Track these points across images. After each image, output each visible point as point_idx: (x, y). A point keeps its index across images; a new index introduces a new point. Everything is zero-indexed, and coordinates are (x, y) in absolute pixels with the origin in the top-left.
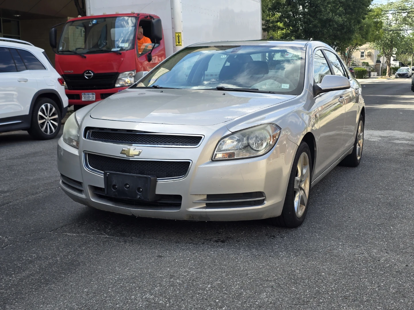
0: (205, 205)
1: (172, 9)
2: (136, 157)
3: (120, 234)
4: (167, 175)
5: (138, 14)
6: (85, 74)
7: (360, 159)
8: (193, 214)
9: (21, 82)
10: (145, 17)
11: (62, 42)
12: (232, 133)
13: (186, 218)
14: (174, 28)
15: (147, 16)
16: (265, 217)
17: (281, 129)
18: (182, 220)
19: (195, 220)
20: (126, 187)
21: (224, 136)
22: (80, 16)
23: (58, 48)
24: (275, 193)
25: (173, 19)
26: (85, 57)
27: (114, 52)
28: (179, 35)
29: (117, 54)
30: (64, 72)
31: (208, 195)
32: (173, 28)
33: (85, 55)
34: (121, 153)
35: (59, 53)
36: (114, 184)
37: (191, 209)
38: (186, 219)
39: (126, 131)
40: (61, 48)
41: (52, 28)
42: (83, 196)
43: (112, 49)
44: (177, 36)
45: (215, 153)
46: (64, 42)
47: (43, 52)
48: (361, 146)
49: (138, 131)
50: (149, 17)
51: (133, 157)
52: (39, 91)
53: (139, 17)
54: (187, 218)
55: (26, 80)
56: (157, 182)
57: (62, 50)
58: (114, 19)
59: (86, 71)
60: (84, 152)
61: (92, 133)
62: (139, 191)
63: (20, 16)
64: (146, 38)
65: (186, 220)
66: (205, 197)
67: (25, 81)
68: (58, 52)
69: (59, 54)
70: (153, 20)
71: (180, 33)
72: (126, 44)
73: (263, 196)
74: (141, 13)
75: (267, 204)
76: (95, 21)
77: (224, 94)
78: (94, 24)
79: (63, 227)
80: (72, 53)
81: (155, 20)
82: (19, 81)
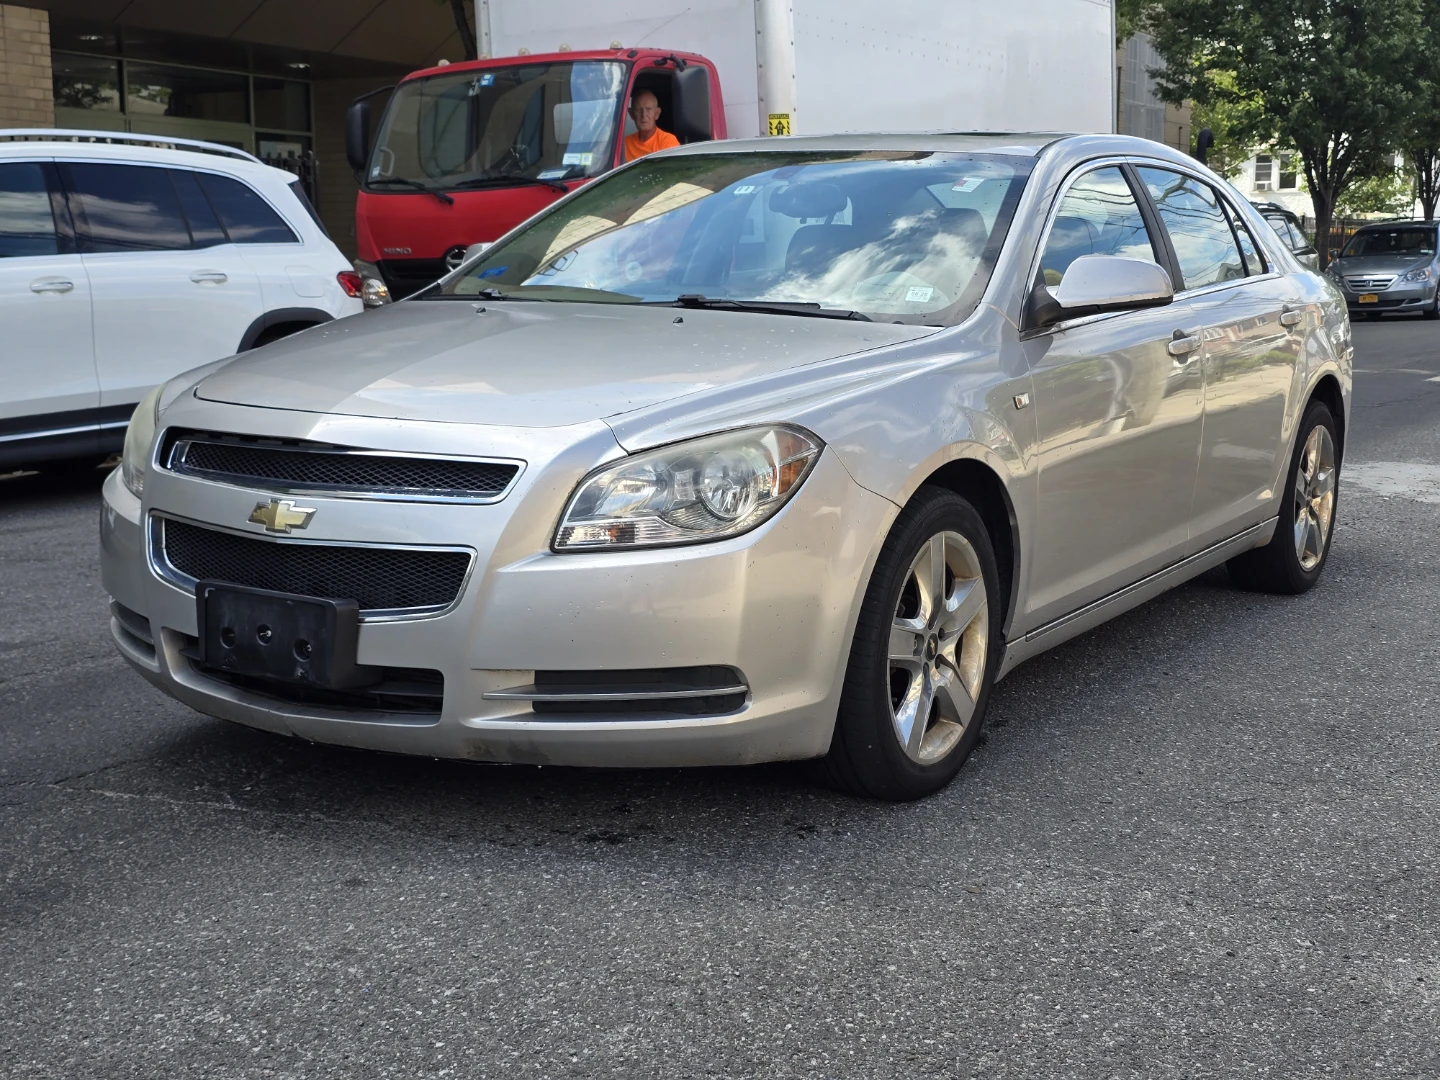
0: (531, 710)
1: (759, 33)
2: (295, 533)
3: (280, 799)
4: (398, 599)
5: (632, 53)
6: (449, 258)
7: (1319, 567)
8: (485, 738)
9: (202, 283)
10: (656, 63)
11: (382, 151)
12: (630, 455)
13: (464, 753)
14: (763, 99)
15: (665, 60)
16: (751, 756)
17: (825, 444)
18: (455, 759)
19: (500, 760)
20: (262, 638)
21: (597, 465)
22: (444, 63)
23: (368, 172)
24: (790, 671)
25: (761, 66)
26: (450, 202)
27: (544, 182)
28: (780, 123)
29: (554, 191)
30: (382, 252)
31: (538, 673)
32: (761, 100)
33: (448, 195)
34: (252, 519)
35: (372, 186)
36: (226, 625)
37: (479, 722)
38: (466, 757)
39: (280, 443)
40: (376, 172)
41: (355, 104)
42: (152, 664)
43: (538, 174)
44: (773, 127)
45: (565, 523)
46: (388, 150)
47: (291, 185)
48: (1325, 518)
49: (317, 445)
50: (669, 61)
51: (287, 532)
52: (265, 315)
53: (633, 63)
54: (469, 753)
55: (222, 277)
56: (362, 621)
57: (379, 179)
58: (567, 67)
59: (452, 249)
60: (153, 512)
61: (190, 448)
62: (302, 652)
63: (308, 66)
64: (666, 134)
65: (463, 760)
66: (530, 680)
67: (218, 282)
68: (367, 184)
69: (368, 191)
70: (678, 72)
71: (787, 116)
72: (584, 155)
73: (739, 683)
74: (643, 50)
75: (755, 710)
76: (487, 76)
77: (681, 321)
78: (485, 86)
79: (106, 768)
80: (412, 188)
81: (687, 72)
82: (197, 282)
